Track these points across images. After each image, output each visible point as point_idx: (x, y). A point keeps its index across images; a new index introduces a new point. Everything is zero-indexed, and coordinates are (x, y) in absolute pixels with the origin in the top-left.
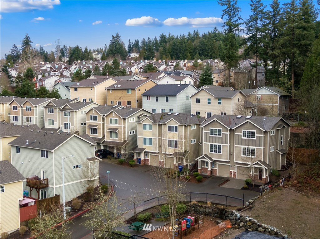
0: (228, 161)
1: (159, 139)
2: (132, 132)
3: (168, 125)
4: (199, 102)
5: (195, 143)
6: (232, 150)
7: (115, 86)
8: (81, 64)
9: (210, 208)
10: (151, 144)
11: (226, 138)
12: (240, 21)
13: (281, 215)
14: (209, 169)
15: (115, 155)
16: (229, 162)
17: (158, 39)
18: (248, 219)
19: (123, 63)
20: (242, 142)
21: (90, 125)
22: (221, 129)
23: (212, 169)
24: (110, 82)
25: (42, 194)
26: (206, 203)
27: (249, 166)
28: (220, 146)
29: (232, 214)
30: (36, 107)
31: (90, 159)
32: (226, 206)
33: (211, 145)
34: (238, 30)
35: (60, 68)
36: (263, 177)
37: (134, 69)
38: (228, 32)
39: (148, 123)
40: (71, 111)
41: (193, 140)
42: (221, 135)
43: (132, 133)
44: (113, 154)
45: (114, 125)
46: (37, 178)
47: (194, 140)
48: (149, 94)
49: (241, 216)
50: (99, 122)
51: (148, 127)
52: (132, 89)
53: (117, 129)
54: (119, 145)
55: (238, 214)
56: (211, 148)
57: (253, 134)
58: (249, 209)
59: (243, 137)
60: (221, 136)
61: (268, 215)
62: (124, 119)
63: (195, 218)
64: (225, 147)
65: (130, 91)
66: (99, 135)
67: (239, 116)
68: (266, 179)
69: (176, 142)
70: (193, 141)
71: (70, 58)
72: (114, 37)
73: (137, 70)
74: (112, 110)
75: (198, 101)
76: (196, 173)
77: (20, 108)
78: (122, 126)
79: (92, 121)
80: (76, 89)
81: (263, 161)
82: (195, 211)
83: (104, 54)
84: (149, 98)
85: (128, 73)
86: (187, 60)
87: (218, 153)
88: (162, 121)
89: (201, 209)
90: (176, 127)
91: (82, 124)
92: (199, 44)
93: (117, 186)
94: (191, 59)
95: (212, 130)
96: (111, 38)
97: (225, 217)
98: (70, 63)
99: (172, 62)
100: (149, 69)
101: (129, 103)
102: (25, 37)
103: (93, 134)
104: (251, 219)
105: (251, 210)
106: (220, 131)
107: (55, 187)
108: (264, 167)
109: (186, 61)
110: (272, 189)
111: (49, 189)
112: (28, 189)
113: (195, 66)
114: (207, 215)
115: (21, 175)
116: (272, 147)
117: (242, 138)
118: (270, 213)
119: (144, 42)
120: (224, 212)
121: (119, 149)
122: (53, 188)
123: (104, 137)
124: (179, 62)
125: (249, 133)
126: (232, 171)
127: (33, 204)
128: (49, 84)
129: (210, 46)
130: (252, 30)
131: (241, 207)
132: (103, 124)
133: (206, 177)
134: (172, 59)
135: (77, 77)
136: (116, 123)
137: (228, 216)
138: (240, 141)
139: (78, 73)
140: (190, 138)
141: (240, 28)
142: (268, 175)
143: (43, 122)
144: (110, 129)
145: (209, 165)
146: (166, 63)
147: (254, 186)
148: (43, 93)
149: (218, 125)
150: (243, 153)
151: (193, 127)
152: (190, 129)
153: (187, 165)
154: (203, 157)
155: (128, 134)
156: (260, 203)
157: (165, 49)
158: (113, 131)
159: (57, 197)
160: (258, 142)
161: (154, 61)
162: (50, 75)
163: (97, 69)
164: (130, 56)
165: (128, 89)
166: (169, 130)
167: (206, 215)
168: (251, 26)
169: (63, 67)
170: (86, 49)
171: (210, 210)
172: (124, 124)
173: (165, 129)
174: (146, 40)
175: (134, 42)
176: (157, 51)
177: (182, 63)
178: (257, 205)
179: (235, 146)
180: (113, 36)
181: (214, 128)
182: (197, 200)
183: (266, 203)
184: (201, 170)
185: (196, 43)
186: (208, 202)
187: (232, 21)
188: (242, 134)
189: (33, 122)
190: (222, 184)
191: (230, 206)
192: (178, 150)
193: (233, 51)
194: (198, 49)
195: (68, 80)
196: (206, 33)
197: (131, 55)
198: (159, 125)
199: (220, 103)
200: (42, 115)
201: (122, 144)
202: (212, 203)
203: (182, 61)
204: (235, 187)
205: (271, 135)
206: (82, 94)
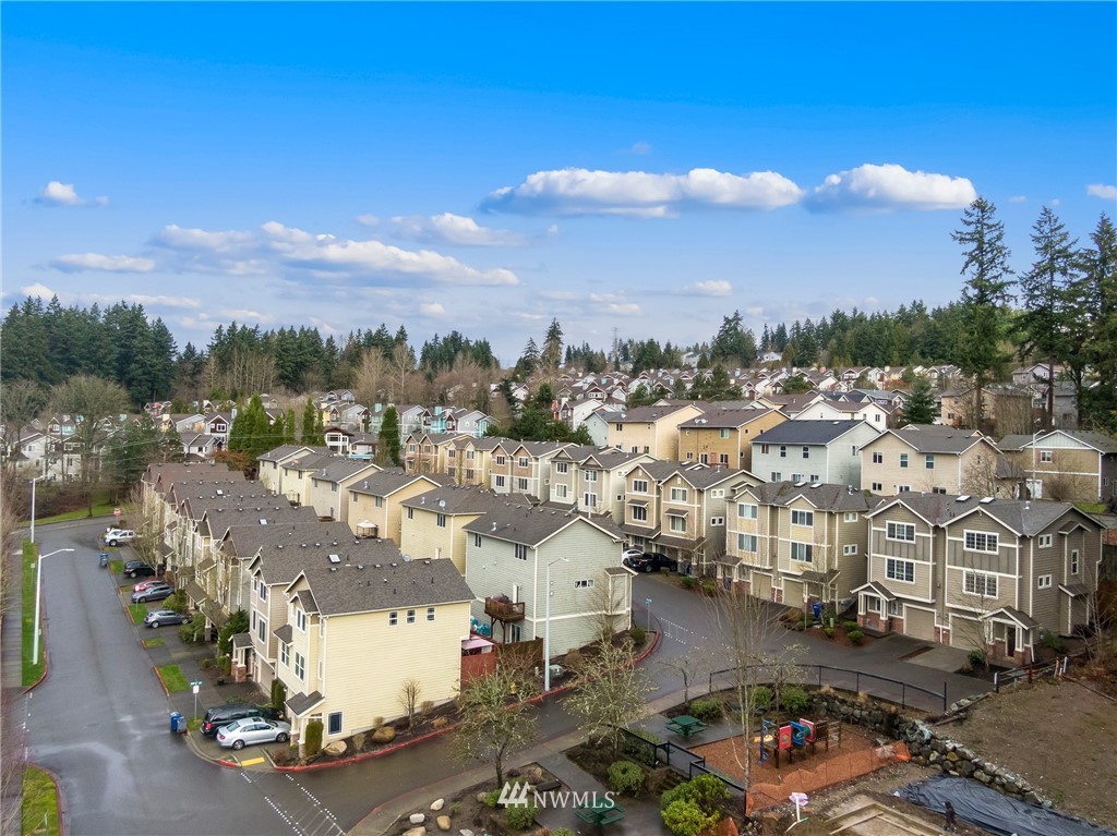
0: (929, 601)
1: (772, 540)
2: (717, 521)
3: (792, 509)
4: (880, 461)
5: (856, 553)
6: (940, 577)
7: (697, 422)
8: (655, 375)
9: (864, 707)
10: (754, 549)
11: (926, 547)
12: (1006, 278)
13: (1041, 748)
14: (883, 618)
15: (679, 568)
16: (933, 604)
17: (829, 321)
18: (950, 745)
19: (741, 374)
20: (965, 560)
21: (632, 501)
22: (914, 525)
23: (891, 619)
24: (690, 413)
25: (513, 635)
26: (856, 694)
27: (980, 619)
28: (910, 566)
29: (914, 728)
30: (537, 459)
31: (612, 571)
32: (903, 706)
33: (889, 560)
34: (1003, 297)
35: (610, 382)
36: (1017, 649)
37: (763, 387)
38: (977, 304)
39: (750, 501)
40: (598, 470)
41: (850, 547)
42: (912, 539)
43: (717, 523)
44: (675, 563)
45: (679, 503)
46: (505, 600)
47: (854, 548)
48: (765, 441)
49: (933, 737)
50: (649, 495)
51: (748, 512)
52: (731, 429)
53: (685, 512)
54: (687, 547)
55: (926, 730)
56: (889, 568)
57: (993, 540)
58: (955, 720)
59: (968, 546)
60: (914, 542)
61: (1005, 742)
62: (700, 492)
63: (818, 725)
64: (924, 567)
65: (727, 434)
66: (649, 523)
67: (963, 498)
68: (1023, 654)
69: (809, 548)
70: (850, 549)
71: (636, 363)
72: (728, 321)
73: (770, 390)
74: (677, 472)
75: (878, 459)
76: (849, 623)
77: (509, 461)
78: (696, 506)
79: (638, 493)
80: (620, 427)
81: (1016, 608)
82: (828, 710)
83: (703, 357)
84: (765, 449)
85: (747, 395)
86: (891, 366)
87: (904, 581)
88: (780, 499)
89: (844, 709)
90: (810, 515)
91: (619, 498)
92: (922, 330)
93: (668, 635)
94: (901, 365)
95: (892, 527)
96: (723, 322)
97: (899, 734)
98: (634, 374)
99: (850, 372)
100: (793, 386)
101: (725, 458)
102: (550, 324)
103: (637, 520)
104: (957, 745)
105: (962, 724)
106: (910, 530)
107: (535, 620)
108: (1019, 625)
109: (887, 369)
110: (1030, 681)
111: (526, 626)
112: (487, 619)
113: (906, 380)
114: (857, 723)
115: (469, 591)
116: (1044, 577)
117: (965, 548)
118: (1011, 739)
119: (798, 328)
120: (896, 722)
121: (688, 556)
122: (532, 623)
123: (659, 527)
124: (866, 372)
125: (981, 538)
126: (941, 626)
127: (490, 650)
128: (579, 415)
129: (949, 336)
130: (1038, 296)
131: (938, 713)
132: (659, 500)
133: (875, 636)
134: (855, 365)
135: (637, 400)
136: (684, 499)
137: (905, 733)
138: (959, 556)
139: (639, 394)
140: (842, 542)
141: (1008, 292)
142: (1030, 645)
143: (546, 490)
144: (670, 511)
145: (883, 607)
146: (836, 375)
147: (987, 670)
148: (561, 433)
149: (908, 516)
150: (967, 585)
151: (851, 516)
152: (841, 521)
153: (833, 603)
154: (869, 589)
155: (708, 524)
156: (989, 710)
157: (840, 342)
158: (677, 517)
159: (539, 641)
160: (1004, 563)
161: (813, 369)
162: (586, 398)
163: (679, 385)
164: (762, 358)
165: (722, 429)
166: (795, 521)
167: (854, 723)
168: (1036, 288)
169: (616, 381)
170: (668, 346)
171: (864, 713)
172: (700, 502)
173: (784, 518)
174: (802, 326)
175: (775, 331)
176: (825, 347)
177: (874, 375)
178: (977, 714)
179: (947, 566)
180: (726, 319)
181: (896, 523)
182: (835, 685)
183: (1006, 713)
184: (863, 616)
185: (917, 329)
186: (861, 694)
187: (986, 277)
188: (964, 540)
189: (531, 490)
190: (911, 655)
191: (912, 709)
192: (811, 567)
193: (988, 345)
194: (918, 342)
195: (619, 408)
196: (945, 305)
197: (765, 356)
198: (772, 507)
199: (930, 465)
200: (547, 475)
201: (693, 544)
202: (869, 696)
203: (875, 370)
204: (942, 667)
205: (1041, 547)
206: (630, 438)
